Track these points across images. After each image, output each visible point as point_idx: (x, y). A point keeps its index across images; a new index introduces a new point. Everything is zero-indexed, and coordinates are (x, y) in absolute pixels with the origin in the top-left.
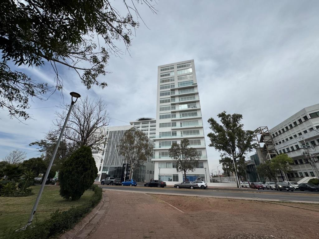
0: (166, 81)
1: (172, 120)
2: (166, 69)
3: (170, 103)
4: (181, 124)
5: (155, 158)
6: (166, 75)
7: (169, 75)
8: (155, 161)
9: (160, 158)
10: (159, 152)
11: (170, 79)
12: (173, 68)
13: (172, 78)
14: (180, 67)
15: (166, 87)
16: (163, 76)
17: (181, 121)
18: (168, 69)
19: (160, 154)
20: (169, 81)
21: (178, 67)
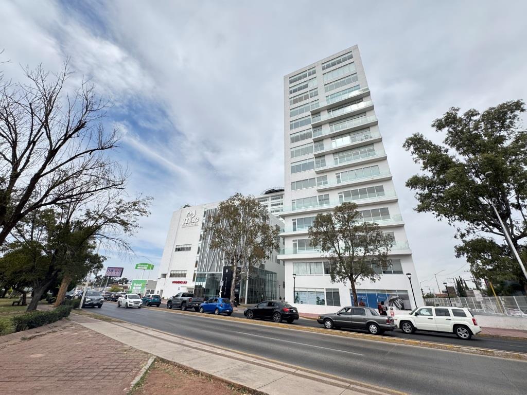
0: (301, 100)
1: (318, 173)
2: (299, 79)
3: (311, 140)
4: (338, 177)
5: (284, 253)
6: (300, 89)
7: (306, 86)
8: (284, 261)
9: (295, 252)
10: (294, 241)
11: (309, 93)
12: (314, 72)
13: (313, 91)
14: (328, 67)
15: (302, 111)
16: (295, 91)
17: (337, 172)
18: (305, 76)
19: (295, 245)
20: (306, 98)
21: (324, 69)
